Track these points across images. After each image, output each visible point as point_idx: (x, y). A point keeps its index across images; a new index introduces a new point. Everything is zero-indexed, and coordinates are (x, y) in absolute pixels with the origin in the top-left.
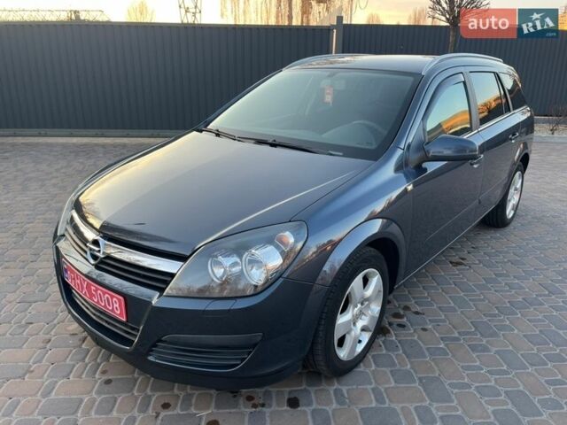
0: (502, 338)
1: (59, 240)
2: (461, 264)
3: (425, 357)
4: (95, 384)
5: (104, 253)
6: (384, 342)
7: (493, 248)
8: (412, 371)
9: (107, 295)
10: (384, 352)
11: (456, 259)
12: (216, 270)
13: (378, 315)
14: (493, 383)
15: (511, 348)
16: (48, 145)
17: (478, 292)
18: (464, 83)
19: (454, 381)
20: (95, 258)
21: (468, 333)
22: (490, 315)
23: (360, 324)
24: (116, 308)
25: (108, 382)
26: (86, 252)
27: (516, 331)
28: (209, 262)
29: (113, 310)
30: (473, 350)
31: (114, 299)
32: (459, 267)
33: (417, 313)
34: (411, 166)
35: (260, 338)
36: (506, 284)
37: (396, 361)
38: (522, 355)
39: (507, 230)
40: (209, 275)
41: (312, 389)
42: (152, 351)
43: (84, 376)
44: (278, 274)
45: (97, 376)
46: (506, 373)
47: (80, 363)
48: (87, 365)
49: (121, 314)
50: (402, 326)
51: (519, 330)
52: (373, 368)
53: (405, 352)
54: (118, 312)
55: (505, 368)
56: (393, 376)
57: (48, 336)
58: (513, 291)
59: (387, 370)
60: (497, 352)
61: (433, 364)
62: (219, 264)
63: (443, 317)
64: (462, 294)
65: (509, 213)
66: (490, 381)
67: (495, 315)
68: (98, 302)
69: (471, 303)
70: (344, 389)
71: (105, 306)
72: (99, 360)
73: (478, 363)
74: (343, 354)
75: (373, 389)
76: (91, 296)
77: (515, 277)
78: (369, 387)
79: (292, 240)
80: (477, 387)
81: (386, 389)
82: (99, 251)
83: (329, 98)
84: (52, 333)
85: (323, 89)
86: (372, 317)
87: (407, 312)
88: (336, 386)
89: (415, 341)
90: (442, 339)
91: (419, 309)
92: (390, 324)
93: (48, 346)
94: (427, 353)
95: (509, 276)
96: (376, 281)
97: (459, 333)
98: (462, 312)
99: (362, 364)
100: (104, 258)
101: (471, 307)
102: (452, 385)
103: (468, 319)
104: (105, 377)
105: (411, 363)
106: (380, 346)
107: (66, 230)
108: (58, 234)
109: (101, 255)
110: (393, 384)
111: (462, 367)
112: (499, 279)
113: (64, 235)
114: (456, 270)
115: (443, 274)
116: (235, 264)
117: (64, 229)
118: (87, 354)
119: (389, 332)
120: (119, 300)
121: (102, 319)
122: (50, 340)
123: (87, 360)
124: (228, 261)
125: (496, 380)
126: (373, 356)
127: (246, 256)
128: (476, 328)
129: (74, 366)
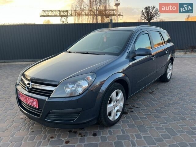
0: (165, 113)
1: (17, 86)
2: (152, 93)
3: (139, 120)
4: (29, 132)
5: (31, 87)
6: (126, 116)
7: (163, 88)
8: (135, 124)
9: (32, 100)
10: (126, 119)
11: (151, 92)
12: (67, 89)
13: (122, 106)
14: (161, 126)
15: (168, 116)
16: (16, 65)
17: (158, 101)
18: (148, 34)
19: (149, 126)
20: (28, 88)
21: (154, 113)
22: (162, 107)
23: (116, 108)
24: (35, 104)
25: (33, 132)
26: (25, 87)
27: (170, 111)
28: (65, 87)
29: (34, 105)
30: (155, 117)
31: (34, 101)
32: (152, 94)
33: (137, 108)
34: (131, 58)
35: (81, 110)
36: (167, 98)
37: (129, 121)
38: (171, 118)
39: (168, 83)
40: (65, 91)
41: (101, 131)
42: (47, 117)
43: (25, 130)
44: (86, 89)
45: (29, 130)
46: (166, 123)
47: (24, 127)
48: (26, 127)
49: (36, 106)
50: (132, 111)
51: (171, 111)
52: (122, 124)
53: (132, 119)
54: (36, 105)
55: (166, 122)
56: (128, 125)
57: (13, 120)
58: (169, 100)
59: (126, 124)
60: (163, 118)
61: (142, 122)
62: (68, 87)
63: (146, 108)
64: (152, 102)
65: (169, 77)
66: (160, 126)
67: (163, 107)
68: (29, 103)
69: (156, 104)
70: (112, 130)
71: (31, 104)
72: (30, 126)
73: (157, 121)
74: (111, 118)
75: (121, 130)
76: (27, 101)
77: (170, 96)
78: (120, 129)
79: (91, 78)
80: (156, 128)
81: (126, 130)
82: (30, 86)
83: (105, 40)
84: (15, 118)
85: (103, 38)
86: (120, 107)
87: (134, 107)
88: (109, 129)
89: (136, 115)
90: (145, 114)
91: (138, 106)
92: (128, 111)
93: (13, 122)
94: (140, 119)
95: (168, 96)
96: (121, 94)
97: (151, 113)
98: (152, 107)
99: (118, 123)
100: (31, 88)
101: (155, 105)
102: (147, 127)
103: (154, 108)
104: (32, 130)
105: (134, 122)
106: (124, 117)
107: (20, 82)
108: (17, 84)
109: (30, 87)
110: (128, 128)
111: (151, 122)
112: (165, 97)
113: (19, 84)
114: (151, 95)
115: (146, 96)
116: (73, 87)
117: (19, 82)
118: (26, 124)
119: (127, 113)
120: (36, 101)
121: (31, 109)
122: (14, 121)
123: (26, 126)
124: (70, 86)
125: (162, 125)
126: (122, 121)
127: (76, 84)
128: (156, 111)
129: (22, 127)
